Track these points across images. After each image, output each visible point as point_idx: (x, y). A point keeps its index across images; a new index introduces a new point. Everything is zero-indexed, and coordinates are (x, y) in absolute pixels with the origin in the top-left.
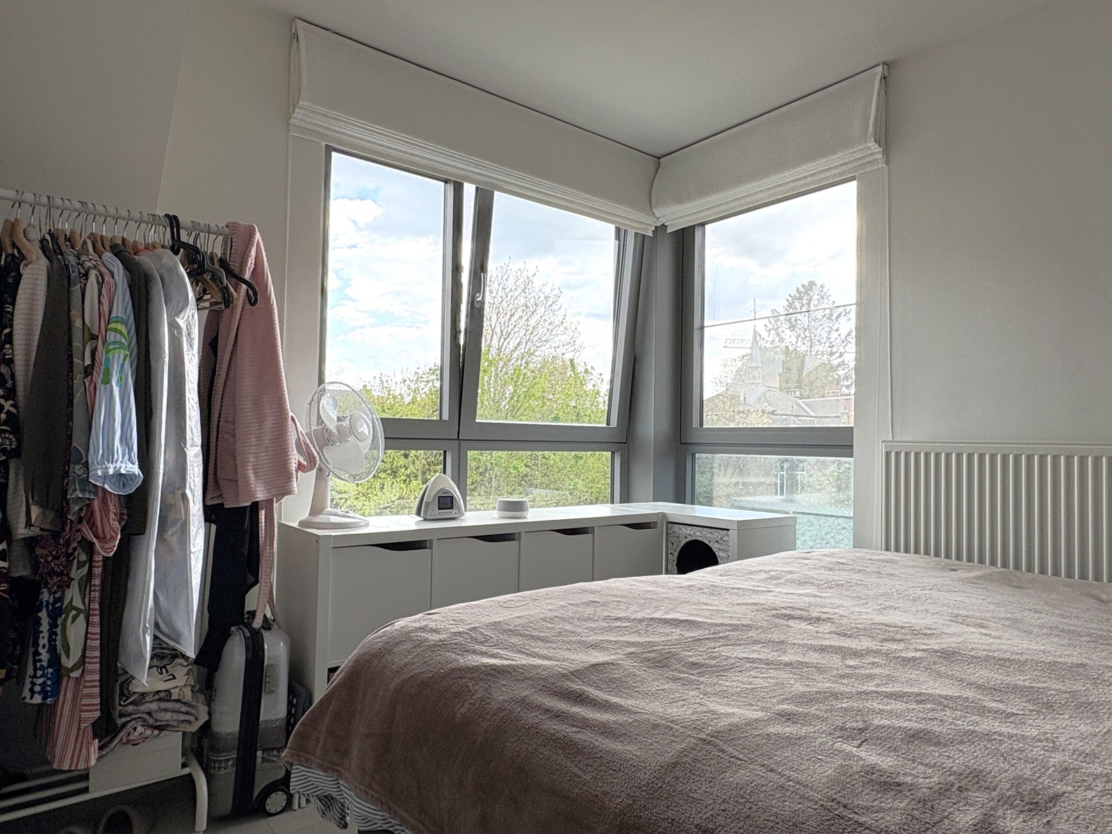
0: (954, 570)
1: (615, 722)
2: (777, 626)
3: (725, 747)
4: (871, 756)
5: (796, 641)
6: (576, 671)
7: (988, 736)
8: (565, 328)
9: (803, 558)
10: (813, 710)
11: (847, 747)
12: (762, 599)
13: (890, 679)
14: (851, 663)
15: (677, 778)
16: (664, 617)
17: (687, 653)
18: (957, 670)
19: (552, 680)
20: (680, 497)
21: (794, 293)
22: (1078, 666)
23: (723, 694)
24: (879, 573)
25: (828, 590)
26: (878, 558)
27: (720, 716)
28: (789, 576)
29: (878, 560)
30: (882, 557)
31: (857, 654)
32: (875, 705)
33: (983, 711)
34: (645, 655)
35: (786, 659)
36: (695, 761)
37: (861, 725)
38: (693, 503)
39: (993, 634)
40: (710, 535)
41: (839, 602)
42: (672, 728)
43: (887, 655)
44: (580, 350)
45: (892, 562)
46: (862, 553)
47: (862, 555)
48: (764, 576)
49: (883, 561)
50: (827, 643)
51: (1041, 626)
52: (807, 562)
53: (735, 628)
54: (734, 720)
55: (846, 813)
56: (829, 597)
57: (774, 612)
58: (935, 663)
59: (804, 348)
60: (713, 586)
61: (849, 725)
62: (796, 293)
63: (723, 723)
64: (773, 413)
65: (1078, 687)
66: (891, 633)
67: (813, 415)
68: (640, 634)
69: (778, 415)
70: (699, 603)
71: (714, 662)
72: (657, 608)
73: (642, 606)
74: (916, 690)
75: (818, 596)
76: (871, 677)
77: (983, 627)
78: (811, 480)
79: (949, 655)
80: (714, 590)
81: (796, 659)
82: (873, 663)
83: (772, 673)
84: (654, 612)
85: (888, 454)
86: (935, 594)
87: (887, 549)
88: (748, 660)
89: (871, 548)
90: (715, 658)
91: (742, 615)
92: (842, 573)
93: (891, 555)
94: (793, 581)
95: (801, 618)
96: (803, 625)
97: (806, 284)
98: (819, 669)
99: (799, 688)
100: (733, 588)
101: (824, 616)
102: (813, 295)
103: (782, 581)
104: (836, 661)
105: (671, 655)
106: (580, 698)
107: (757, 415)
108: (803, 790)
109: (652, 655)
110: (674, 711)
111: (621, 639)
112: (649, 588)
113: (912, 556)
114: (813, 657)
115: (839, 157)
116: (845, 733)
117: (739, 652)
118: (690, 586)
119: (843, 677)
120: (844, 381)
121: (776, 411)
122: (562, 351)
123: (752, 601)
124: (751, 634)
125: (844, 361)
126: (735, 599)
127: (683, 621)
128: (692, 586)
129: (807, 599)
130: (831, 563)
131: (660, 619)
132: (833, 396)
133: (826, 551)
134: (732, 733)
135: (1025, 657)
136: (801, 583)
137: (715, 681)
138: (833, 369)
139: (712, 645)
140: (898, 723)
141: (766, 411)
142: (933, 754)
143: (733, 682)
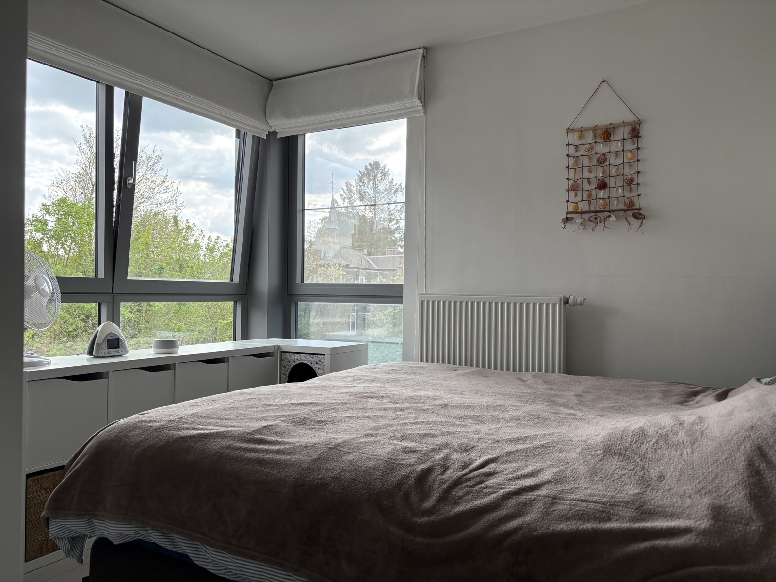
0: (456, 370)
1: (285, 448)
2: (361, 401)
3: (342, 449)
4: (405, 444)
5: (371, 407)
6: (256, 430)
7: (454, 433)
8: (167, 187)
9: (373, 368)
10: (381, 431)
11: (396, 442)
12: (351, 390)
13: (416, 418)
14: (399, 413)
15: (321, 463)
16: (297, 402)
17: (315, 417)
18: (446, 412)
19: (244, 436)
20: (286, 334)
21: (363, 170)
22: (499, 406)
23: (338, 431)
24: (415, 374)
25: (388, 384)
26: (415, 366)
27: (337, 439)
28: (366, 378)
29: (415, 367)
30: (419, 365)
31: (401, 410)
32: (409, 427)
33: (454, 425)
34: (292, 420)
35: (366, 415)
36: (328, 456)
37: (402, 434)
38: (296, 338)
39: (467, 397)
40: (311, 359)
41: (392, 389)
42: (315, 446)
43: (416, 409)
44: (182, 208)
45: (423, 368)
46: (407, 364)
47: (406, 365)
48: (351, 379)
49: (418, 367)
50: (387, 406)
51: (489, 393)
52: (376, 370)
53: (338, 404)
54: (344, 439)
55: (395, 462)
56: (388, 387)
57: (359, 395)
58: (437, 410)
59: (370, 215)
60: (322, 386)
61: (396, 435)
62: (364, 170)
63: (338, 441)
64: (347, 266)
65: (496, 413)
66: (418, 400)
67: (377, 268)
68: (286, 412)
69: (350, 268)
70: (316, 395)
71: (330, 420)
72: (292, 399)
73: (283, 398)
74: (426, 420)
75: (382, 387)
76: (408, 418)
77: (462, 394)
78: (375, 319)
79: (444, 407)
80: (323, 388)
81: (372, 414)
82: (409, 413)
83: (360, 421)
84: (291, 400)
85: (422, 302)
86: (443, 382)
87: (422, 361)
88: (348, 417)
89: (412, 361)
90: (330, 418)
91: (342, 398)
92: (396, 375)
93: (422, 364)
94: (368, 381)
95: (373, 397)
96: (375, 400)
97: (372, 163)
98: (382, 417)
99: (374, 425)
100: (334, 386)
101: (385, 395)
102: (377, 173)
103: (361, 381)
104: (392, 413)
105: (306, 419)
106: (262, 442)
107: (335, 268)
108: (377, 458)
109: (296, 420)
110: (314, 440)
111: (276, 414)
112: (284, 389)
113: (435, 364)
114: (380, 413)
115: (396, 105)
116: (395, 438)
117: (342, 414)
118: (308, 387)
119: (395, 419)
120: (399, 242)
121: (349, 265)
122: (164, 207)
123: (346, 391)
124: (347, 406)
125: (399, 226)
126: (336, 391)
127: (309, 403)
128: (310, 386)
129: (376, 388)
130: (389, 370)
131: (296, 404)
132: (391, 254)
133: (386, 364)
134: (344, 444)
135: (476, 404)
136: (372, 381)
137: (332, 427)
138: (392, 232)
139: (328, 413)
140: (417, 432)
141: (342, 265)
142: (430, 440)
143: (341, 426)
